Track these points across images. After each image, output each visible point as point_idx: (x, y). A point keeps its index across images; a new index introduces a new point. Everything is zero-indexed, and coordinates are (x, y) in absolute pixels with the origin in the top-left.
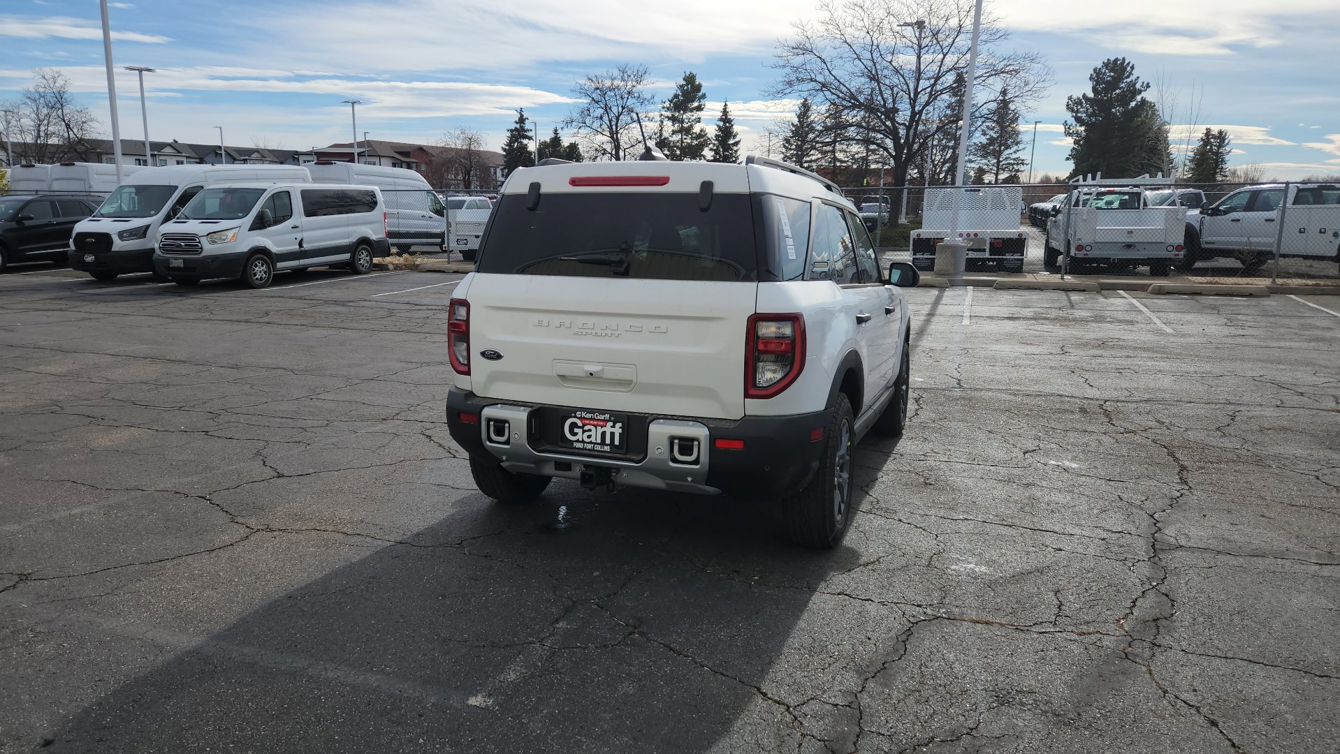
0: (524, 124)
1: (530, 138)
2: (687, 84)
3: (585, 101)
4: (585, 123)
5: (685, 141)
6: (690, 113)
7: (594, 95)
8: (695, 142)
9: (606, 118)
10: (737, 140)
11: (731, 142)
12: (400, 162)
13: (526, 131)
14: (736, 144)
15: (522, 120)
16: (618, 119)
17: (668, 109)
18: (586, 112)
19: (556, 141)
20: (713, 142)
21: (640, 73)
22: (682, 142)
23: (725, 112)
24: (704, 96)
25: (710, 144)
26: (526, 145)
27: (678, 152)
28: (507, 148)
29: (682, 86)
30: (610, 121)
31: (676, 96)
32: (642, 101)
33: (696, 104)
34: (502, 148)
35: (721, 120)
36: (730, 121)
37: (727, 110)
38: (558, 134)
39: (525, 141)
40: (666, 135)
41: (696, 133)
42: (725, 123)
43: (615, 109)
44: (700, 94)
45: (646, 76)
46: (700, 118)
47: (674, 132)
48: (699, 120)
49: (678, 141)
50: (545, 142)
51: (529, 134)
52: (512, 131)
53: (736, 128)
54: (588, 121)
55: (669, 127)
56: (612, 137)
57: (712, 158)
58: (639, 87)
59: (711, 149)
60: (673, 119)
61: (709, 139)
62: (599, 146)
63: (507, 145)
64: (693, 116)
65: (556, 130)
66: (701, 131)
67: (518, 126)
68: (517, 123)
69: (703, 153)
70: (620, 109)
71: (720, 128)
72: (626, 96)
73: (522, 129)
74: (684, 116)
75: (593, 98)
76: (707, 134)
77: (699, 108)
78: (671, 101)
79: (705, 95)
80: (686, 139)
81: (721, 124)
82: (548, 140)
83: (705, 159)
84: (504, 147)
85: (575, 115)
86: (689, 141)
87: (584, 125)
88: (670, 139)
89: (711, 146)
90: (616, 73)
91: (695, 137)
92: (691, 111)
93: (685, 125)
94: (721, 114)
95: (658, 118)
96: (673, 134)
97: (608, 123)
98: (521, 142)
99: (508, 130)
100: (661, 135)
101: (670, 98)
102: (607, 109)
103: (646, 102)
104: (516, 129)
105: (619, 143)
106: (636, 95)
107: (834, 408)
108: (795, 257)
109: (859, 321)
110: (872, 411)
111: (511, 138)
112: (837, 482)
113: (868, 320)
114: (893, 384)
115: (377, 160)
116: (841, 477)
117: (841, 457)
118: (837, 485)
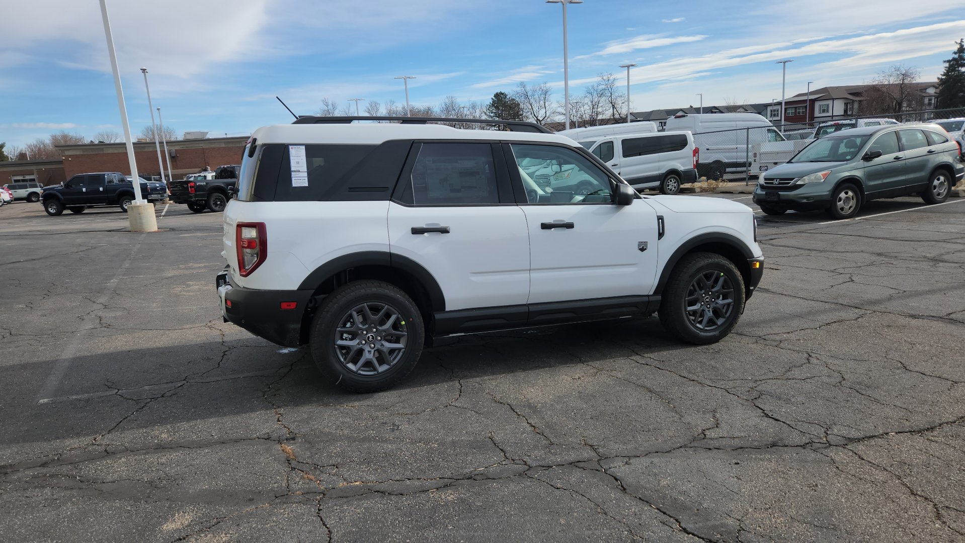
12: (851, 101)
28: (944, 77)
34: (938, 78)
39: (963, 69)
52: (949, 61)
63: (944, 75)
67: (956, 56)
68: (955, 53)
73: (961, 58)
84: (940, 77)
98: (958, 71)
99: (945, 62)
104: (954, 59)
107: (314, 291)
108: (307, 185)
109: (416, 231)
110: (532, 309)
111: (949, 68)
112: (374, 348)
113: (445, 231)
114: (656, 293)
115: (830, 102)
116: (382, 345)
117: (384, 331)
118: (370, 350)
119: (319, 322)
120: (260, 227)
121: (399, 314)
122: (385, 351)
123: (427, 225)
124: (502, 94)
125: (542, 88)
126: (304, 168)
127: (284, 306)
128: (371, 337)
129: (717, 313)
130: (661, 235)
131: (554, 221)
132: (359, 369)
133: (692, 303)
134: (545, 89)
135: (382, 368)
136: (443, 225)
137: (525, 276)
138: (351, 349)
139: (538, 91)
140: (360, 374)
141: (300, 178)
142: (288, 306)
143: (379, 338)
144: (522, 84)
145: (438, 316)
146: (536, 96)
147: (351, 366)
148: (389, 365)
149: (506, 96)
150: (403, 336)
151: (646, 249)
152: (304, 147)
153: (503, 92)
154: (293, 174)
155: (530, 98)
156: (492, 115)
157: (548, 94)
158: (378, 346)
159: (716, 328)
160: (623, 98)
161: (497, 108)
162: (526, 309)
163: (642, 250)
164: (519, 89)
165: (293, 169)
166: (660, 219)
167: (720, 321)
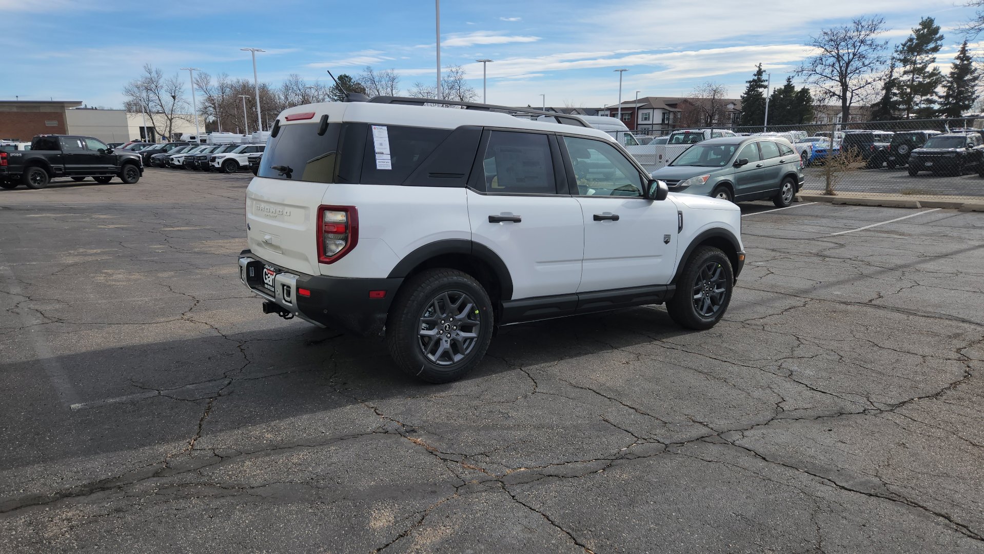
0: (761, 75)
1: (765, 87)
2: (924, 29)
3: (818, 52)
4: (815, 71)
5: (917, 80)
6: (924, 55)
7: (826, 47)
8: (928, 80)
9: (837, 65)
10: (976, 74)
11: (968, 77)
12: (668, 112)
13: (762, 82)
14: (975, 79)
15: (760, 73)
16: (848, 64)
17: (901, 52)
18: (820, 60)
19: (789, 88)
20: (948, 79)
21: (874, 23)
22: (913, 80)
23: (964, 51)
24: (941, 38)
25: (943, 81)
26: (761, 92)
27: (909, 90)
28: (746, 96)
29: (918, 31)
30: (841, 67)
31: (911, 40)
32: (873, 46)
33: (932, 45)
34: (741, 96)
35: (958, 58)
36: (968, 59)
37: (966, 48)
38: (790, 82)
39: (761, 90)
40: (895, 75)
41: (928, 72)
42: (962, 60)
43: (846, 58)
44: (938, 36)
45: (881, 25)
46: (934, 58)
47: (905, 73)
48: (933, 60)
49: (909, 80)
50: (781, 89)
51: (765, 83)
52: (750, 82)
53: (974, 65)
54: (819, 69)
55: (900, 69)
56: (841, 81)
57: (945, 94)
58: (873, 36)
59: (944, 86)
60: (905, 62)
61: (943, 76)
62: (829, 90)
63: (745, 94)
64: (928, 56)
65: (789, 79)
66: (934, 70)
67: (756, 78)
68: (755, 75)
69: (936, 90)
70: (851, 56)
71: (956, 66)
72: (859, 44)
73: (760, 80)
74: (918, 57)
75: (825, 49)
76: (940, 72)
77: (936, 49)
78: (904, 45)
79: (942, 36)
80: (917, 78)
81: (958, 62)
82: (783, 88)
83: (937, 95)
84: (743, 95)
85: (808, 66)
86: (921, 80)
87: (814, 72)
88: (901, 79)
89: (945, 83)
90: (851, 26)
91: (927, 76)
92: (927, 52)
93: (919, 66)
94: (959, 53)
95: (889, 62)
96: (903, 75)
97: (839, 69)
98: (757, 91)
99: (747, 82)
100: (891, 76)
101: (903, 42)
102: (839, 58)
103: (879, 48)
104: (754, 81)
105: (847, 86)
106: (869, 42)
107: (403, 279)
108: (390, 168)
109: (493, 220)
110: (581, 297)
111: (750, 88)
112: (450, 338)
113: (518, 220)
114: (672, 283)
115: (651, 111)
116: (458, 334)
117: (460, 320)
118: (447, 339)
119: (405, 312)
120: (350, 211)
121: (475, 303)
122: (460, 340)
123: (502, 213)
124: (347, 77)
125: (389, 75)
126: (387, 150)
127: (373, 295)
128: (448, 326)
129: (714, 301)
130: (680, 228)
131: (604, 213)
132: (438, 360)
133: (697, 293)
134: (392, 76)
135: (458, 358)
136: (515, 214)
137: (578, 265)
138: (432, 338)
139: (385, 77)
140: (438, 364)
141: (384, 162)
142: (379, 294)
143: (455, 327)
144: (369, 69)
145: (506, 305)
146: (383, 83)
147: (430, 356)
148: (463, 354)
149: (350, 79)
150: (476, 325)
151: (669, 242)
152: (385, 128)
153: (347, 75)
154: (377, 156)
155: (377, 84)
156: (336, 98)
157: (396, 81)
158: (454, 335)
159: (713, 314)
160: (471, 92)
161: (340, 91)
162: (575, 298)
163: (667, 242)
164: (365, 74)
165: (377, 150)
166: (680, 213)
167: (715, 308)
